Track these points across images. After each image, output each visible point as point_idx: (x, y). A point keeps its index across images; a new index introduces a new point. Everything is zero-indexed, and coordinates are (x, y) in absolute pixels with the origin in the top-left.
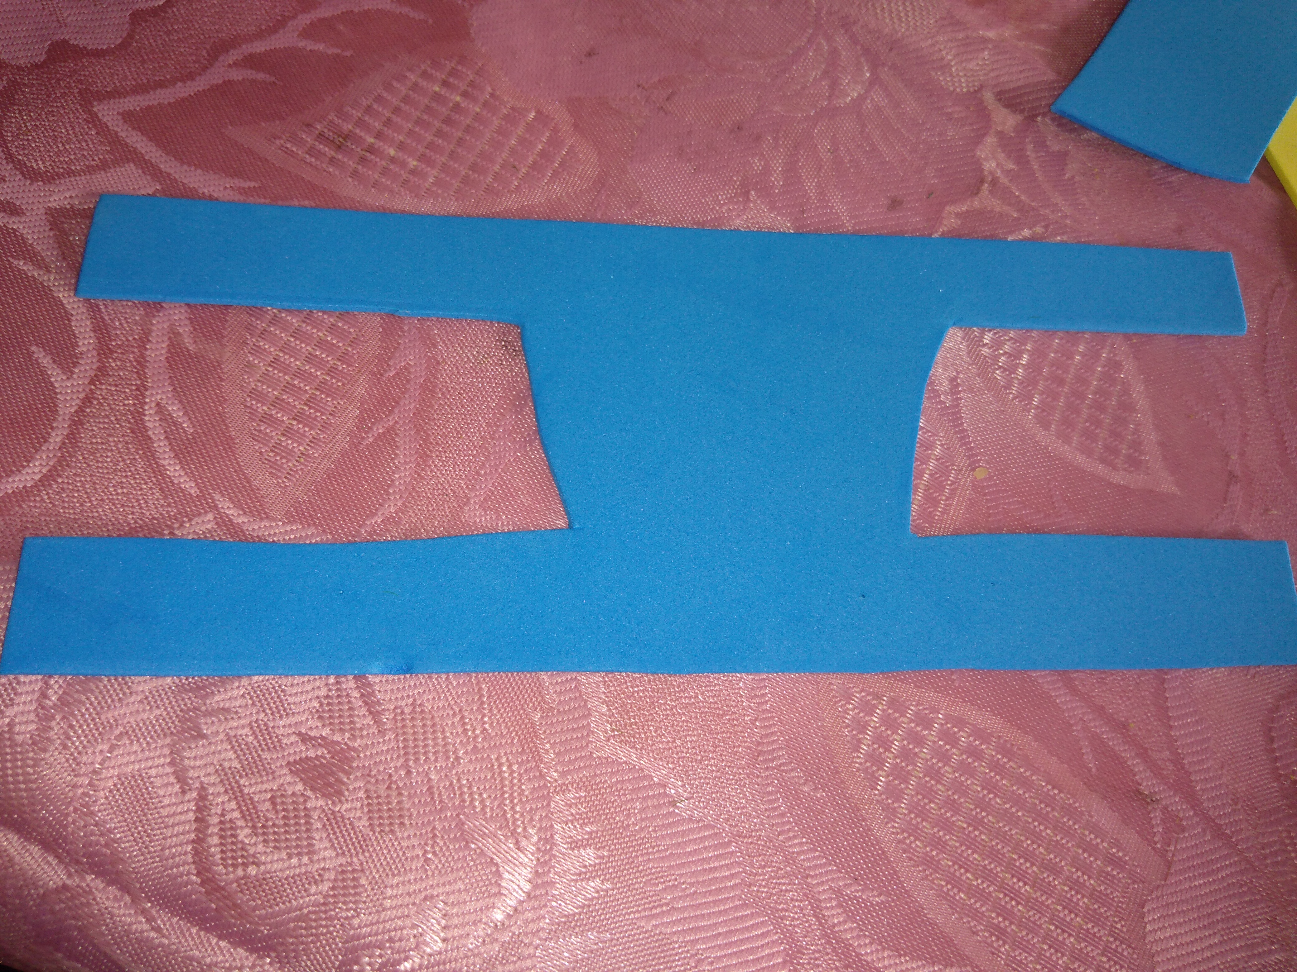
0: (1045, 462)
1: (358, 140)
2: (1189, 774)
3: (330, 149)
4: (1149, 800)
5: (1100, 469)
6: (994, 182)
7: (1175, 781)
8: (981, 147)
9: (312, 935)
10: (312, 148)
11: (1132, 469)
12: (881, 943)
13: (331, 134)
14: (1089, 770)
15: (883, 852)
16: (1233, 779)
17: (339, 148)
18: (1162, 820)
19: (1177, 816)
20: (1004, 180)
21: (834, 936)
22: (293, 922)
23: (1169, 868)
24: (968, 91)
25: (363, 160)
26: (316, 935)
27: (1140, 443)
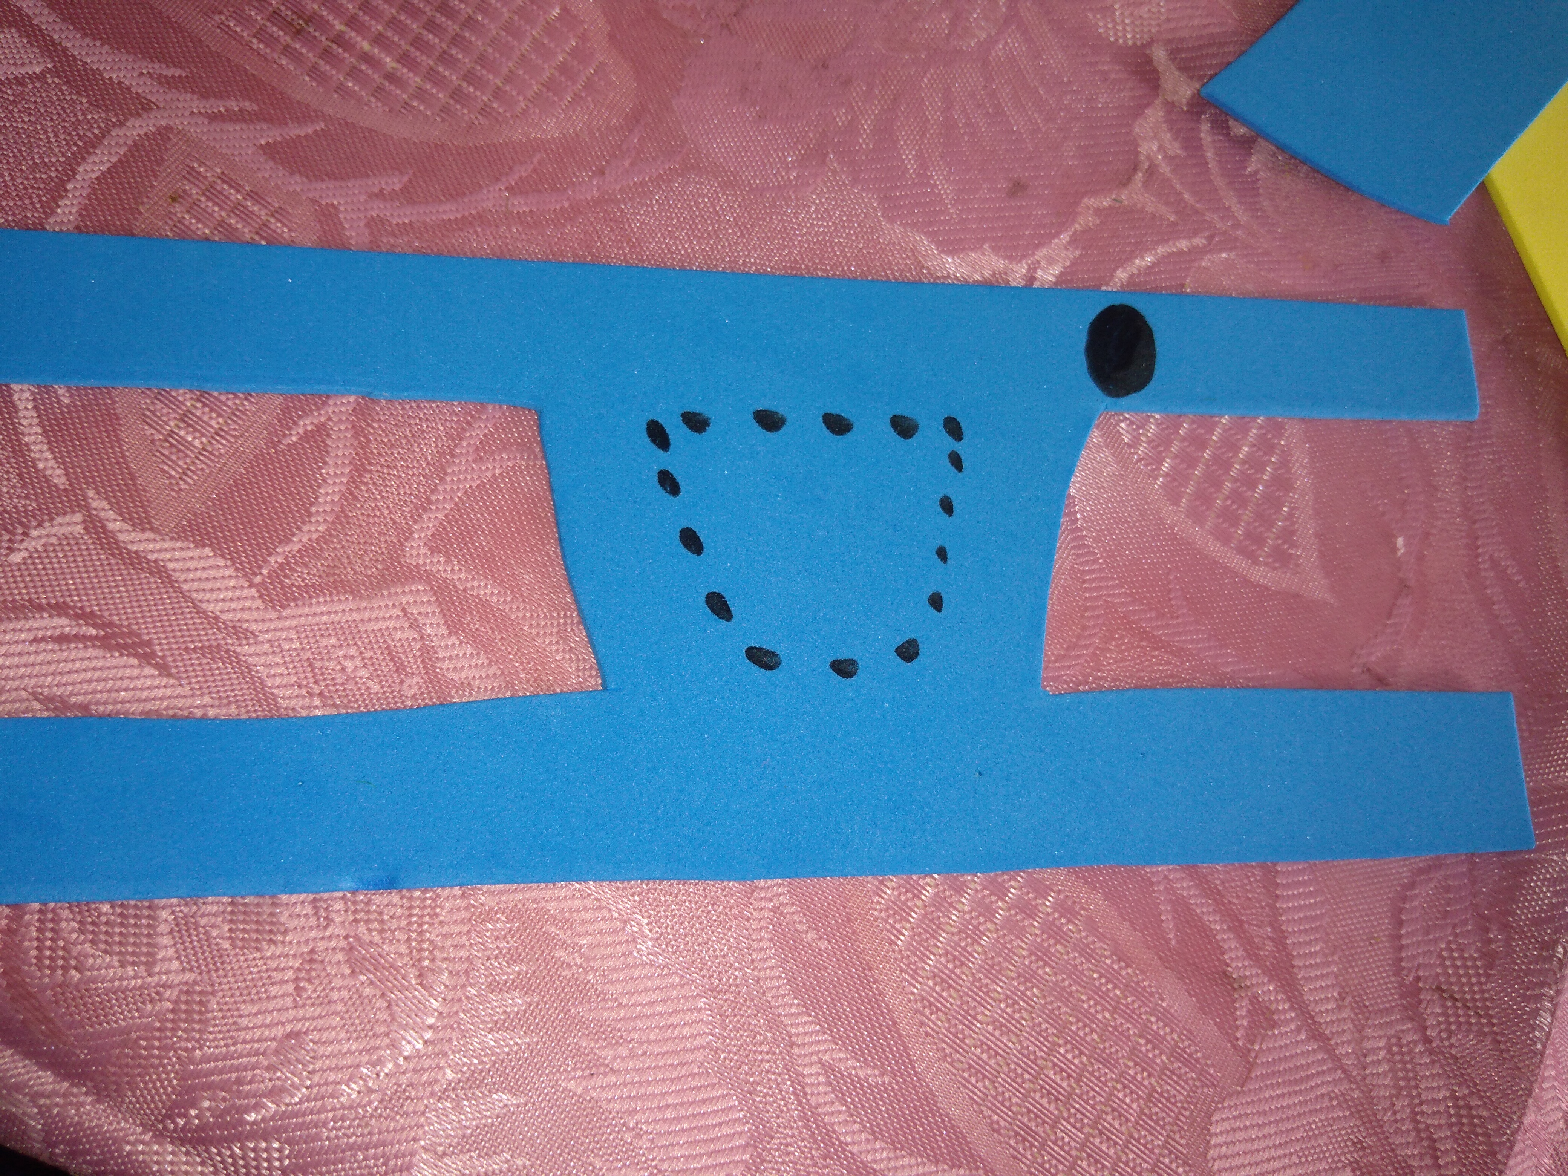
0: (1167, 545)
1: (323, 25)
2: (1290, 957)
3: (286, 33)
4: (1236, 985)
5: (1238, 562)
6: (1152, 171)
7: (1272, 964)
8: (1140, 121)
9: (139, 1066)
10: (262, 29)
11: (1277, 565)
12: (873, 1133)
13: (289, 13)
14: (1168, 941)
15: (895, 1023)
16: (1346, 969)
17: (298, 33)
18: (1249, 1011)
19: (1268, 1008)
20: (1165, 169)
21: (816, 1119)
22: (118, 1047)
23: (1250, 1071)
24: (1134, 45)
25: (326, 53)
26: (145, 1067)
27: (1293, 533)
